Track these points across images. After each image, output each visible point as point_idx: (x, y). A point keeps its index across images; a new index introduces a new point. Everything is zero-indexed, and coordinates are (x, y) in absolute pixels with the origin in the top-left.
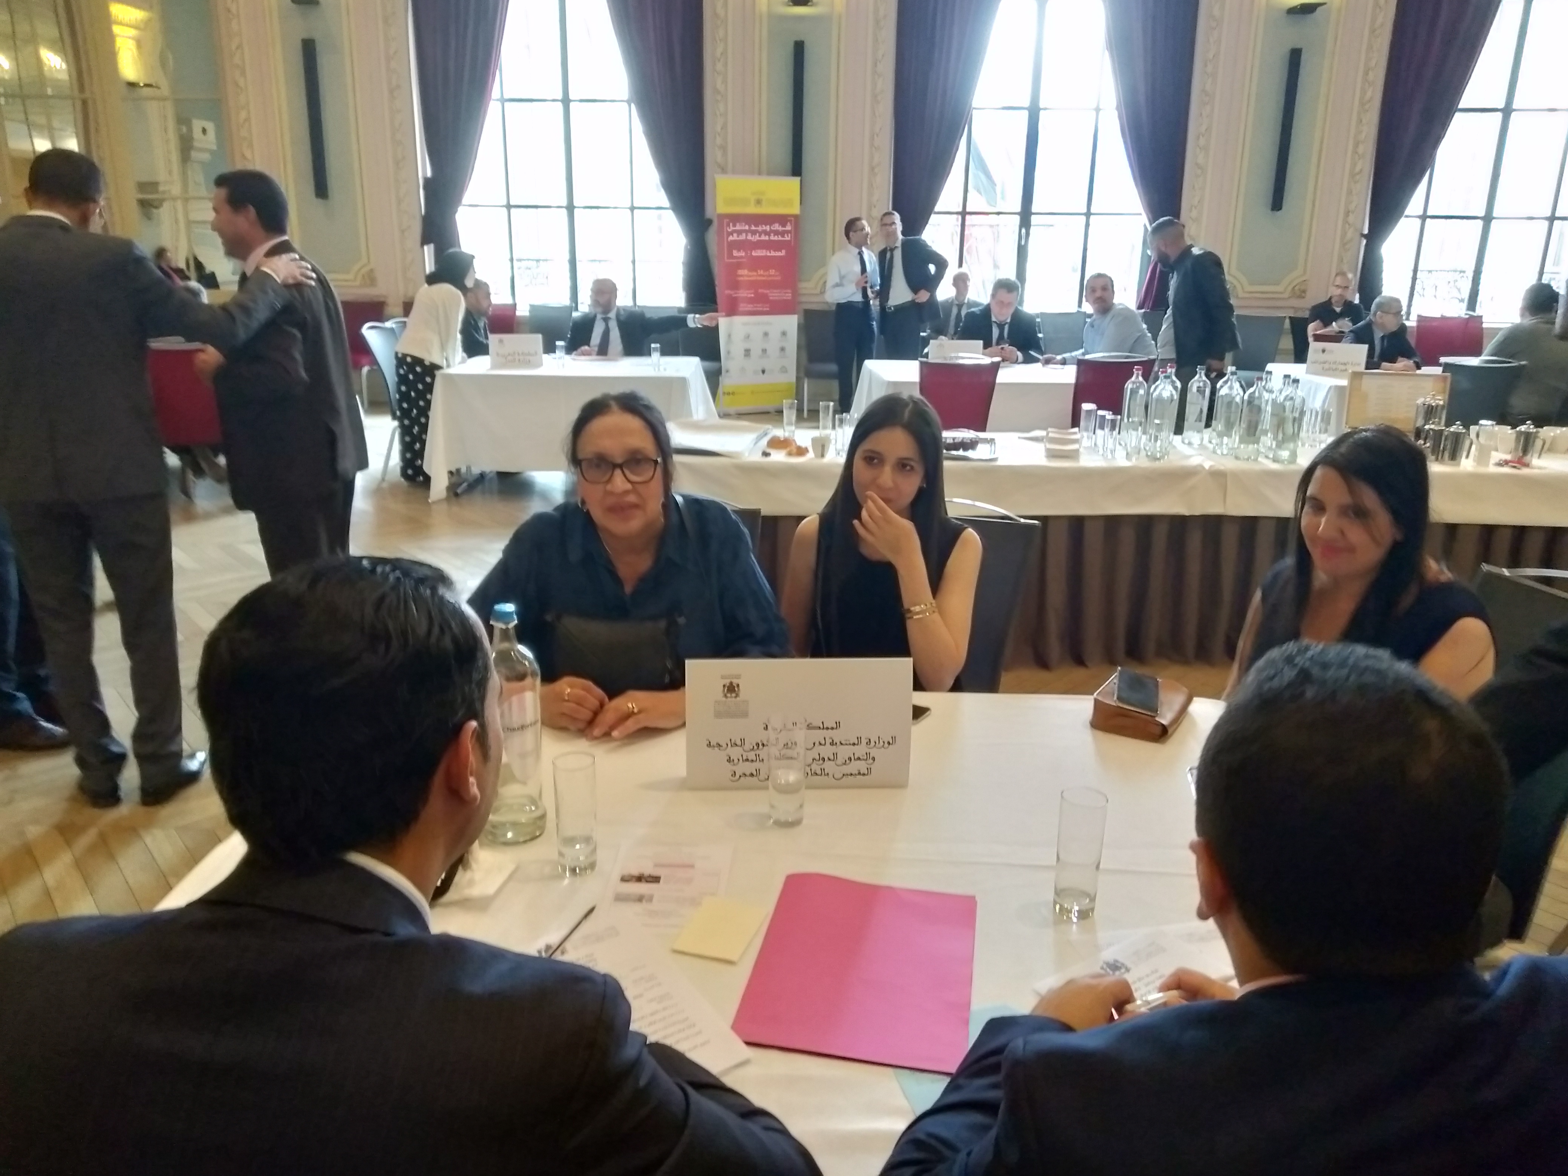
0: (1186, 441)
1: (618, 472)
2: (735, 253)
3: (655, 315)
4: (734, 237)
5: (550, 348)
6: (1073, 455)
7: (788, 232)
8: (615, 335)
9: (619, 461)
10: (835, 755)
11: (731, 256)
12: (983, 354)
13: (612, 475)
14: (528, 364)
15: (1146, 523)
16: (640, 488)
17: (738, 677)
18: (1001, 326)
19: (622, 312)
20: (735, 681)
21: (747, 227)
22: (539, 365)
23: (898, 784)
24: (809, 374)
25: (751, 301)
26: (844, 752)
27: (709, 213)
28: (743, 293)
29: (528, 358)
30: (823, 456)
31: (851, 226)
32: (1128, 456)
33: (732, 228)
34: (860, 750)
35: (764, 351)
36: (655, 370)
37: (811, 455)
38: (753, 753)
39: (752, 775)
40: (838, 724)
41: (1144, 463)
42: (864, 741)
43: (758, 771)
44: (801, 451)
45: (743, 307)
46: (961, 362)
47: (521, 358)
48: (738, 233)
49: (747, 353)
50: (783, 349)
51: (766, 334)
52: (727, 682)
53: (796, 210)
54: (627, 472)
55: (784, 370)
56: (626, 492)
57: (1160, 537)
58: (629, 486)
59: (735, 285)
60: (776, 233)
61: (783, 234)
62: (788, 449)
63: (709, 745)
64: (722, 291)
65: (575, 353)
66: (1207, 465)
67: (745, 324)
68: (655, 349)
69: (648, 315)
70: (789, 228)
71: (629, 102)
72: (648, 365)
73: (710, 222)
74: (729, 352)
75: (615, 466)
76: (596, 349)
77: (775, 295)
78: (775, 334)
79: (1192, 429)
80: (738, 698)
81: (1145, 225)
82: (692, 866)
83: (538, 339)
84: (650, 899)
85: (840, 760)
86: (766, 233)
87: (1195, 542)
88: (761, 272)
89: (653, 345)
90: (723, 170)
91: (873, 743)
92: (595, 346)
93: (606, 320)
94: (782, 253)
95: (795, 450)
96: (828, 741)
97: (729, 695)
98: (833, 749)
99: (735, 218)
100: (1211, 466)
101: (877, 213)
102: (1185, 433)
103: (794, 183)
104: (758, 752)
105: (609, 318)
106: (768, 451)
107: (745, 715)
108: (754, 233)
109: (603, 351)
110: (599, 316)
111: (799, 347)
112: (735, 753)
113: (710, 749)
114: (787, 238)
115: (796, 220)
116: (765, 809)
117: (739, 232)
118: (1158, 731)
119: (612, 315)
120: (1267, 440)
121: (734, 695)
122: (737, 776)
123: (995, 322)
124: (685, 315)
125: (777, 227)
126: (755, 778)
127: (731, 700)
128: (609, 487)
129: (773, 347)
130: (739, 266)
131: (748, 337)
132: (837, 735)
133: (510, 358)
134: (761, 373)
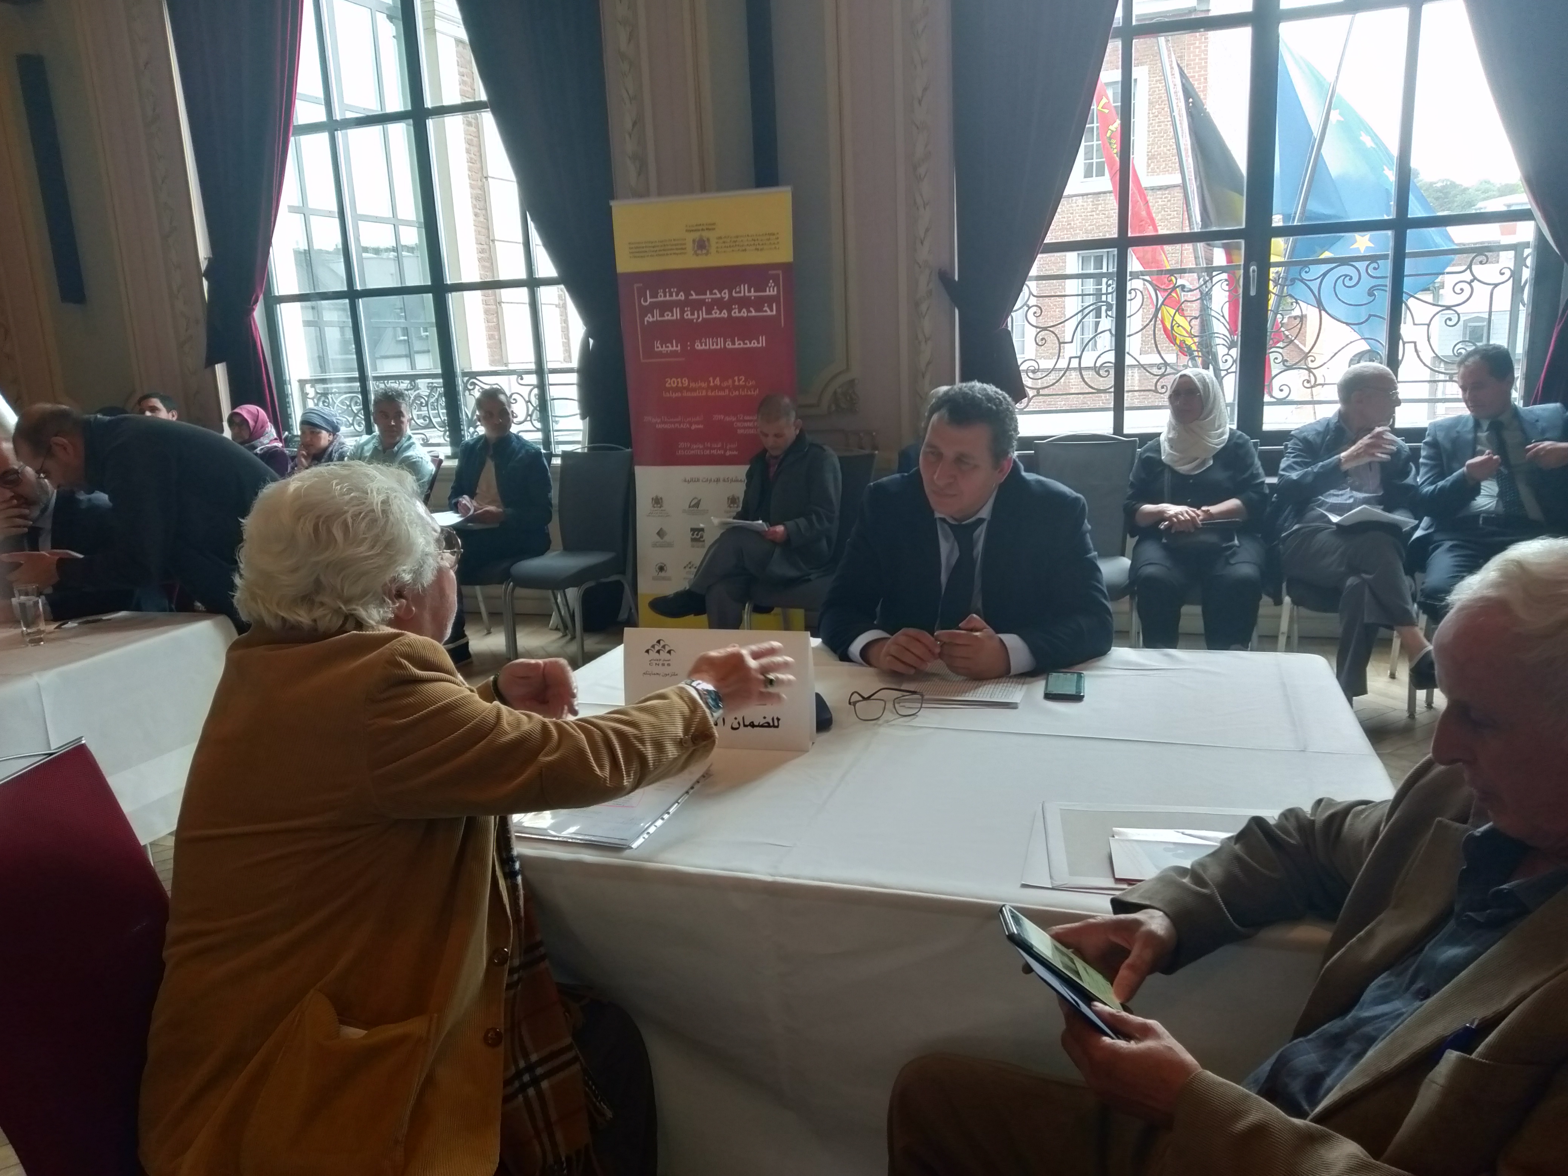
4: (654, 318)
7: (770, 300)
11: (650, 352)
21: (682, 296)
25: (700, 437)
28: (684, 423)
33: (648, 300)
45: (685, 448)
48: (660, 309)
53: (783, 253)
60: (744, 303)
61: (758, 303)
64: (636, 421)
67: (689, 481)
86: (720, 304)
88: (716, 381)
94: (760, 343)
108: (696, 306)
114: (770, 312)
115: (787, 274)
117: (666, 307)
125: (744, 291)
130: (669, 370)
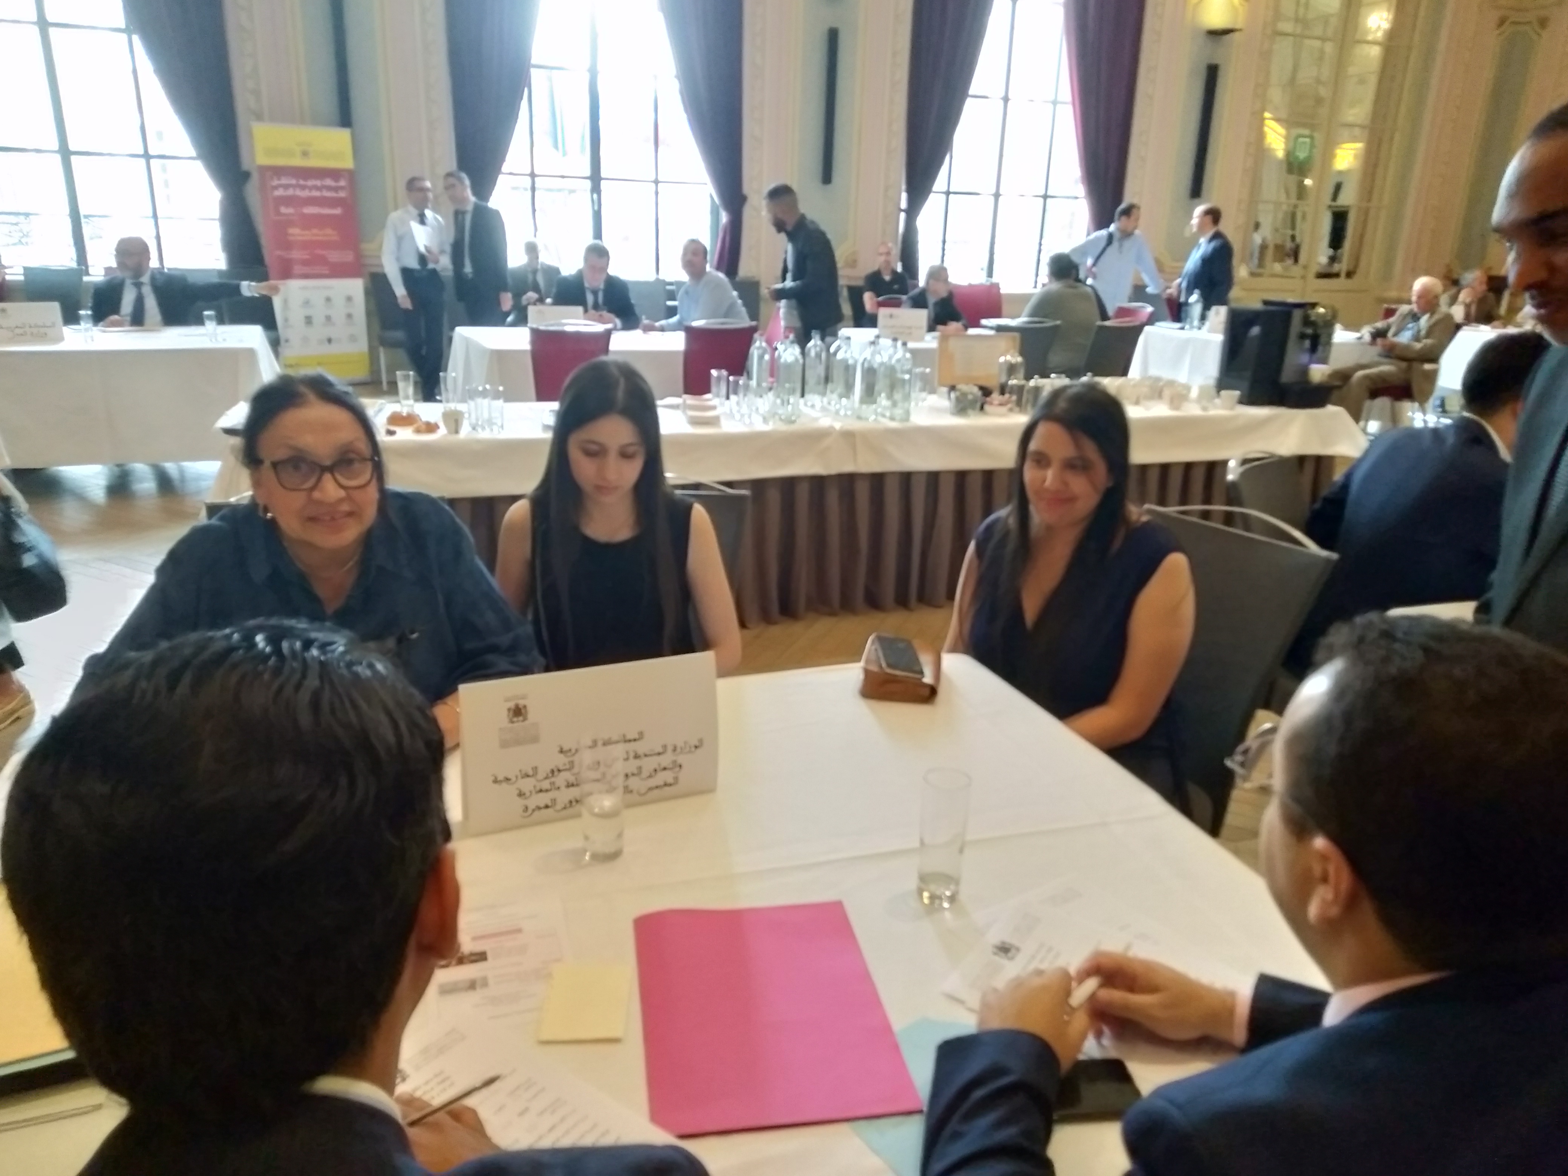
0: (809, 404)
1: (327, 477)
2: (283, 210)
3: (200, 280)
4: (280, 192)
5: (71, 317)
6: (714, 422)
7: (342, 188)
8: (151, 304)
9: (328, 463)
10: (640, 768)
11: (278, 213)
12: (585, 319)
13: (319, 480)
14: (43, 338)
15: (789, 484)
16: (356, 494)
17: (524, 697)
18: (595, 293)
19: (158, 276)
20: (521, 703)
21: (295, 182)
22: (60, 339)
23: (706, 788)
24: (384, 342)
25: (305, 263)
26: (649, 764)
27: (246, 165)
28: (296, 254)
29: (42, 330)
30: (457, 432)
31: (413, 185)
32: (765, 420)
33: (275, 182)
34: (666, 760)
35: (328, 318)
36: (211, 341)
37: (442, 431)
38: (547, 782)
39: (547, 807)
40: (641, 735)
41: (783, 427)
42: (670, 749)
43: (554, 801)
44: (431, 428)
45: (297, 269)
46: (568, 329)
47: (35, 330)
48: (283, 188)
49: (309, 320)
50: (349, 316)
51: (328, 299)
52: (511, 704)
53: (348, 163)
54: (339, 477)
55: (353, 338)
56: (341, 501)
57: (803, 495)
58: (342, 493)
59: (288, 245)
60: (329, 188)
61: (336, 189)
62: (415, 426)
63: (496, 781)
64: (270, 253)
65: (101, 323)
66: (838, 426)
67: (304, 288)
68: (210, 318)
69: (191, 279)
70: (342, 183)
71: (128, 31)
72: (203, 335)
73: (246, 175)
74: (286, 320)
75: (324, 469)
76: (129, 318)
77: (334, 256)
78: (339, 302)
79: (814, 392)
80: (527, 722)
81: (711, 196)
82: (519, 931)
83: (54, 309)
84: (485, 983)
85: (645, 773)
86: (317, 188)
87: (833, 498)
88: (315, 231)
89: (206, 313)
90: (259, 117)
91: (679, 750)
92: (126, 315)
93: (138, 285)
94: (338, 211)
95: (424, 427)
96: (632, 755)
97: (515, 719)
98: (638, 762)
99: (279, 171)
100: (842, 427)
101: (442, 170)
102: (807, 396)
103: (343, 136)
104: (553, 779)
105: (142, 284)
106: (392, 428)
107: (535, 739)
108: (303, 188)
109: (138, 319)
110: (128, 282)
111: (369, 314)
112: (527, 785)
113: (496, 786)
114: (342, 194)
115: (351, 175)
116: (578, 843)
117: (286, 187)
118: (927, 692)
119: (145, 279)
120: (883, 401)
121: (521, 718)
122: (530, 811)
123: (588, 288)
124: (235, 282)
125: (329, 182)
126: (549, 811)
127: (519, 725)
128: (316, 495)
129: (339, 311)
130: (290, 223)
131: (307, 303)
132: (641, 747)
133: (18, 331)
134: (327, 343)
